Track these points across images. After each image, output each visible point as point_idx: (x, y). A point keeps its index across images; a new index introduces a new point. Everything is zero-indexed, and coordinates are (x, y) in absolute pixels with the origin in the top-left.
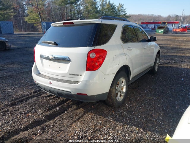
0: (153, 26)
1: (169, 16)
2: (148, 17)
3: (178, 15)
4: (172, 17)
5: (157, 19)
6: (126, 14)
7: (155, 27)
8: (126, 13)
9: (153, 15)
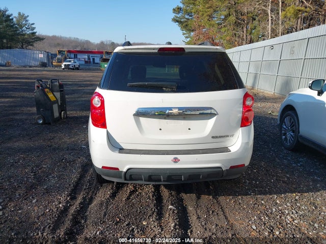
0: (87, 57)
1: (102, 43)
2: (70, 41)
3: (113, 43)
4: (106, 45)
5: (85, 46)
6: (36, 33)
7: (89, 59)
8: (35, 31)
9: (77, 39)
